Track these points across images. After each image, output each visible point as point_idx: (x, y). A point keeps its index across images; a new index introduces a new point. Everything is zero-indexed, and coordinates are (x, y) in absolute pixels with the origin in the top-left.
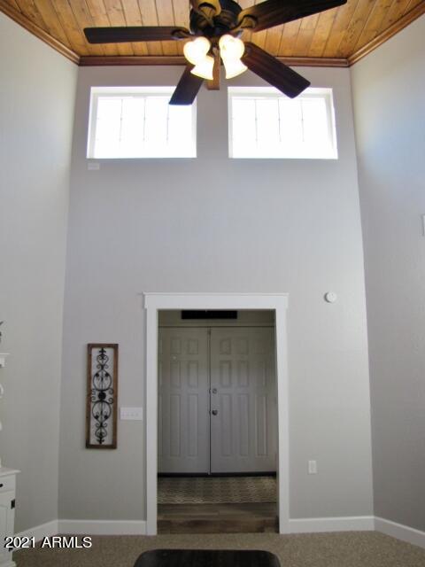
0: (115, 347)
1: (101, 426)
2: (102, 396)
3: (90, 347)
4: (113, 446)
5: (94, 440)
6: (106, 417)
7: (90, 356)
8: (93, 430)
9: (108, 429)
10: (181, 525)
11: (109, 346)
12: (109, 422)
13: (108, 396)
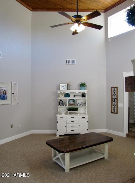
0: (117, 87)
1: (114, 108)
2: (114, 100)
3: (112, 88)
4: (117, 113)
5: (113, 111)
6: (115, 106)
7: (112, 90)
8: (113, 108)
9: (116, 109)
10: (132, 136)
11: (116, 87)
12: (116, 107)
13: (116, 100)
